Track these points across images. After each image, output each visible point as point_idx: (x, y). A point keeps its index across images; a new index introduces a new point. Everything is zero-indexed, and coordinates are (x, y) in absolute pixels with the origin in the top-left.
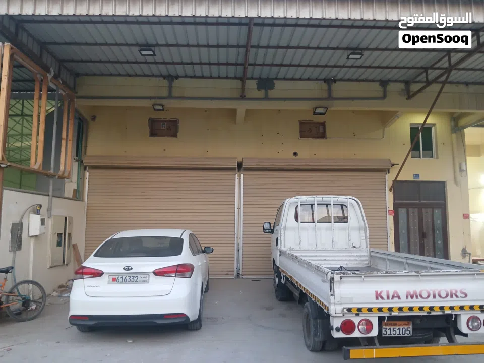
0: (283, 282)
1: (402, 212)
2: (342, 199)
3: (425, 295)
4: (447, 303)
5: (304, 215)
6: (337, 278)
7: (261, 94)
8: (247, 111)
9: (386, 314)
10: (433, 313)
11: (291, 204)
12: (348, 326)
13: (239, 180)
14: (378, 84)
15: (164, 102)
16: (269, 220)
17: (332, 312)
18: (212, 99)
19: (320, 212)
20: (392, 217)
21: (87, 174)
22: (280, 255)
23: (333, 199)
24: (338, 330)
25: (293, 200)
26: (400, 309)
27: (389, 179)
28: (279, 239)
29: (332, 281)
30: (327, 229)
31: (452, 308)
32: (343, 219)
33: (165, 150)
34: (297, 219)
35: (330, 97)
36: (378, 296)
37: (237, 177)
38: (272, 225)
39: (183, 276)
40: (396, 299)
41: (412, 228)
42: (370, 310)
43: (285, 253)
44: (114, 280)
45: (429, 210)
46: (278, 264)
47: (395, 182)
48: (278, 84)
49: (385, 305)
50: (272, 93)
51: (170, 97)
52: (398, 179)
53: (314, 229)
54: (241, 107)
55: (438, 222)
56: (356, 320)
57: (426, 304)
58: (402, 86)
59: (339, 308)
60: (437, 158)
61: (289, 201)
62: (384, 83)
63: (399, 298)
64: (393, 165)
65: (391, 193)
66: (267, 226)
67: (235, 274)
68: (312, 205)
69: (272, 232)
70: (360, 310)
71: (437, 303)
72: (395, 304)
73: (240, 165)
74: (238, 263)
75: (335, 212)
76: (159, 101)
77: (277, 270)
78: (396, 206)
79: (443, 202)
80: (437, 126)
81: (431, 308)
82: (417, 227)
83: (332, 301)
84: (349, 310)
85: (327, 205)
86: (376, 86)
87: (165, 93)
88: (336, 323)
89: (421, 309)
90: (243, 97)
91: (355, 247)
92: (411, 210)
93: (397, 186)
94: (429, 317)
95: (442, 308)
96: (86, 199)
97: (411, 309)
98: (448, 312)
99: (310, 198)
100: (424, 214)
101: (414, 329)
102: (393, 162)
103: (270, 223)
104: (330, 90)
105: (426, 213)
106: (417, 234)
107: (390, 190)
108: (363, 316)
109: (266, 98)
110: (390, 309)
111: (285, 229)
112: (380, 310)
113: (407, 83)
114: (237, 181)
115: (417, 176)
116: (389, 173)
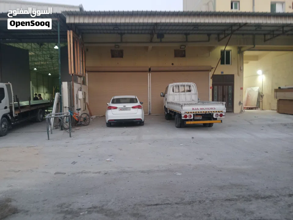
0: (168, 112)
1: (216, 87)
2: (189, 84)
3: (205, 109)
4: (210, 111)
5: (176, 89)
6: (183, 105)
7: (159, 40)
8: (153, 47)
9: (195, 113)
10: (207, 113)
11: (171, 86)
12: (186, 116)
13: (149, 75)
14: (206, 35)
15: (119, 44)
16: (163, 92)
17: (182, 113)
18: (138, 42)
19: (182, 89)
20: (211, 90)
21: (87, 74)
22: (167, 104)
23: (186, 83)
24: (183, 117)
25: (172, 84)
26: (198, 112)
27: (211, 74)
28: (167, 98)
29: (182, 106)
30: (184, 94)
31: (211, 112)
32: (190, 91)
33: (118, 63)
34: (173, 91)
35: (187, 41)
36: (193, 109)
37: (148, 74)
38: (164, 94)
39: (140, 108)
40: (197, 110)
41: (219, 94)
42: (191, 112)
43: (169, 102)
44: (120, 110)
45: (227, 87)
46: (166, 107)
47: (213, 75)
48: (166, 36)
49: (195, 111)
50: (163, 40)
51: (122, 42)
52: (214, 74)
53: (179, 95)
54: (150, 46)
55: (230, 91)
56: (188, 115)
57: (205, 111)
58: (216, 36)
59: (184, 112)
60: (231, 64)
61: (170, 85)
62: (209, 35)
63: (198, 109)
64: (212, 68)
65: (211, 80)
66: (162, 94)
67: (149, 113)
68: (179, 86)
69: (164, 96)
70: (188, 112)
71: (207, 111)
72: (197, 111)
73: (150, 69)
74: (150, 109)
75: (187, 88)
76: (117, 44)
77: (166, 109)
78: (213, 85)
79: (233, 83)
80: (232, 51)
81: (206, 112)
82: (221, 93)
83: (182, 110)
84: (186, 112)
85: (184, 86)
86: (206, 36)
87: (119, 41)
88: (183, 116)
89: (204, 112)
90: (151, 42)
91: (193, 100)
92: (219, 87)
93: (214, 77)
94: (206, 114)
95: (209, 112)
96: (87, 85)
97: (201, 112)
98: (210, 113)
99: (178, 84)
100: (225, 88)
101: (202, 117)
102: (213, 66)
103: (163, 93)
104: (187, 38)
105: (226, 88)
106: (221, 96)
107: (211, 78)
108: (189, 114)
109: (161, 42)
110: (196, 112)
111: (169, 95)
112: (193, 112)
113: (218, 34)
114: (148, 76)
115: (222, 72)
116: (211, 71)
